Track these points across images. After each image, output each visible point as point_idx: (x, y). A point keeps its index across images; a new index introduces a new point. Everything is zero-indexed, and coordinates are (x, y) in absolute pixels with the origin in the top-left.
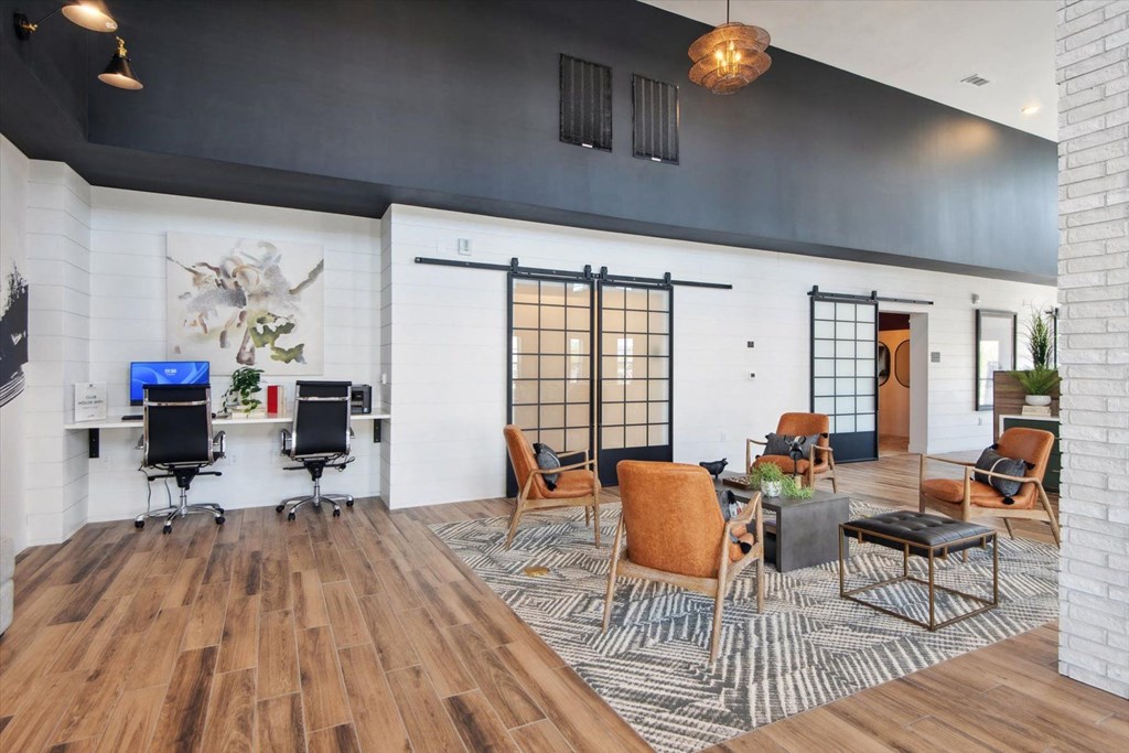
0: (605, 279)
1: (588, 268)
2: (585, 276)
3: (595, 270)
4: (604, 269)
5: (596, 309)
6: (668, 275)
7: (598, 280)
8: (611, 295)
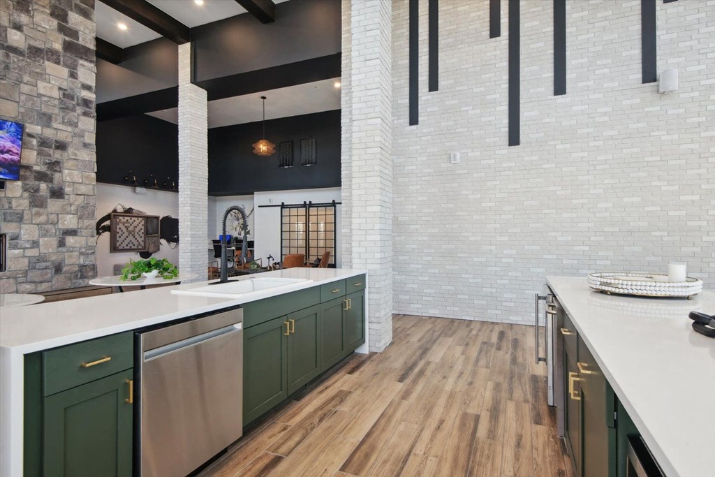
0: (311, 205)
1: (305, 202)
2: (304, 205)
3: (308, 203)
4: (310, 202)
5: (307, 216)
6: (334, 201)
7: (308, 206)
8: (313, 211)
